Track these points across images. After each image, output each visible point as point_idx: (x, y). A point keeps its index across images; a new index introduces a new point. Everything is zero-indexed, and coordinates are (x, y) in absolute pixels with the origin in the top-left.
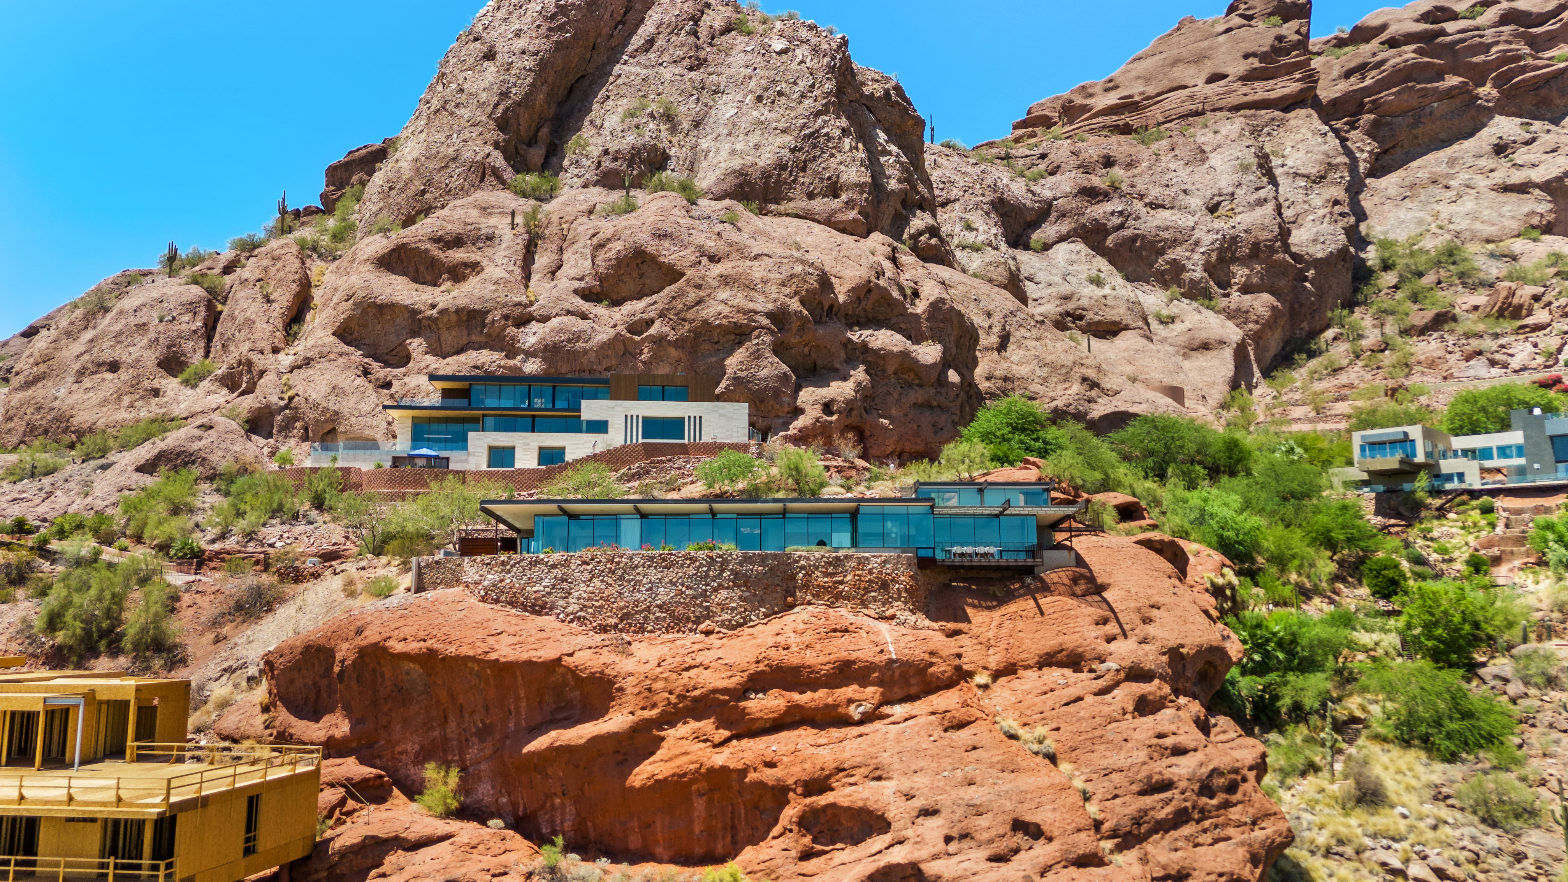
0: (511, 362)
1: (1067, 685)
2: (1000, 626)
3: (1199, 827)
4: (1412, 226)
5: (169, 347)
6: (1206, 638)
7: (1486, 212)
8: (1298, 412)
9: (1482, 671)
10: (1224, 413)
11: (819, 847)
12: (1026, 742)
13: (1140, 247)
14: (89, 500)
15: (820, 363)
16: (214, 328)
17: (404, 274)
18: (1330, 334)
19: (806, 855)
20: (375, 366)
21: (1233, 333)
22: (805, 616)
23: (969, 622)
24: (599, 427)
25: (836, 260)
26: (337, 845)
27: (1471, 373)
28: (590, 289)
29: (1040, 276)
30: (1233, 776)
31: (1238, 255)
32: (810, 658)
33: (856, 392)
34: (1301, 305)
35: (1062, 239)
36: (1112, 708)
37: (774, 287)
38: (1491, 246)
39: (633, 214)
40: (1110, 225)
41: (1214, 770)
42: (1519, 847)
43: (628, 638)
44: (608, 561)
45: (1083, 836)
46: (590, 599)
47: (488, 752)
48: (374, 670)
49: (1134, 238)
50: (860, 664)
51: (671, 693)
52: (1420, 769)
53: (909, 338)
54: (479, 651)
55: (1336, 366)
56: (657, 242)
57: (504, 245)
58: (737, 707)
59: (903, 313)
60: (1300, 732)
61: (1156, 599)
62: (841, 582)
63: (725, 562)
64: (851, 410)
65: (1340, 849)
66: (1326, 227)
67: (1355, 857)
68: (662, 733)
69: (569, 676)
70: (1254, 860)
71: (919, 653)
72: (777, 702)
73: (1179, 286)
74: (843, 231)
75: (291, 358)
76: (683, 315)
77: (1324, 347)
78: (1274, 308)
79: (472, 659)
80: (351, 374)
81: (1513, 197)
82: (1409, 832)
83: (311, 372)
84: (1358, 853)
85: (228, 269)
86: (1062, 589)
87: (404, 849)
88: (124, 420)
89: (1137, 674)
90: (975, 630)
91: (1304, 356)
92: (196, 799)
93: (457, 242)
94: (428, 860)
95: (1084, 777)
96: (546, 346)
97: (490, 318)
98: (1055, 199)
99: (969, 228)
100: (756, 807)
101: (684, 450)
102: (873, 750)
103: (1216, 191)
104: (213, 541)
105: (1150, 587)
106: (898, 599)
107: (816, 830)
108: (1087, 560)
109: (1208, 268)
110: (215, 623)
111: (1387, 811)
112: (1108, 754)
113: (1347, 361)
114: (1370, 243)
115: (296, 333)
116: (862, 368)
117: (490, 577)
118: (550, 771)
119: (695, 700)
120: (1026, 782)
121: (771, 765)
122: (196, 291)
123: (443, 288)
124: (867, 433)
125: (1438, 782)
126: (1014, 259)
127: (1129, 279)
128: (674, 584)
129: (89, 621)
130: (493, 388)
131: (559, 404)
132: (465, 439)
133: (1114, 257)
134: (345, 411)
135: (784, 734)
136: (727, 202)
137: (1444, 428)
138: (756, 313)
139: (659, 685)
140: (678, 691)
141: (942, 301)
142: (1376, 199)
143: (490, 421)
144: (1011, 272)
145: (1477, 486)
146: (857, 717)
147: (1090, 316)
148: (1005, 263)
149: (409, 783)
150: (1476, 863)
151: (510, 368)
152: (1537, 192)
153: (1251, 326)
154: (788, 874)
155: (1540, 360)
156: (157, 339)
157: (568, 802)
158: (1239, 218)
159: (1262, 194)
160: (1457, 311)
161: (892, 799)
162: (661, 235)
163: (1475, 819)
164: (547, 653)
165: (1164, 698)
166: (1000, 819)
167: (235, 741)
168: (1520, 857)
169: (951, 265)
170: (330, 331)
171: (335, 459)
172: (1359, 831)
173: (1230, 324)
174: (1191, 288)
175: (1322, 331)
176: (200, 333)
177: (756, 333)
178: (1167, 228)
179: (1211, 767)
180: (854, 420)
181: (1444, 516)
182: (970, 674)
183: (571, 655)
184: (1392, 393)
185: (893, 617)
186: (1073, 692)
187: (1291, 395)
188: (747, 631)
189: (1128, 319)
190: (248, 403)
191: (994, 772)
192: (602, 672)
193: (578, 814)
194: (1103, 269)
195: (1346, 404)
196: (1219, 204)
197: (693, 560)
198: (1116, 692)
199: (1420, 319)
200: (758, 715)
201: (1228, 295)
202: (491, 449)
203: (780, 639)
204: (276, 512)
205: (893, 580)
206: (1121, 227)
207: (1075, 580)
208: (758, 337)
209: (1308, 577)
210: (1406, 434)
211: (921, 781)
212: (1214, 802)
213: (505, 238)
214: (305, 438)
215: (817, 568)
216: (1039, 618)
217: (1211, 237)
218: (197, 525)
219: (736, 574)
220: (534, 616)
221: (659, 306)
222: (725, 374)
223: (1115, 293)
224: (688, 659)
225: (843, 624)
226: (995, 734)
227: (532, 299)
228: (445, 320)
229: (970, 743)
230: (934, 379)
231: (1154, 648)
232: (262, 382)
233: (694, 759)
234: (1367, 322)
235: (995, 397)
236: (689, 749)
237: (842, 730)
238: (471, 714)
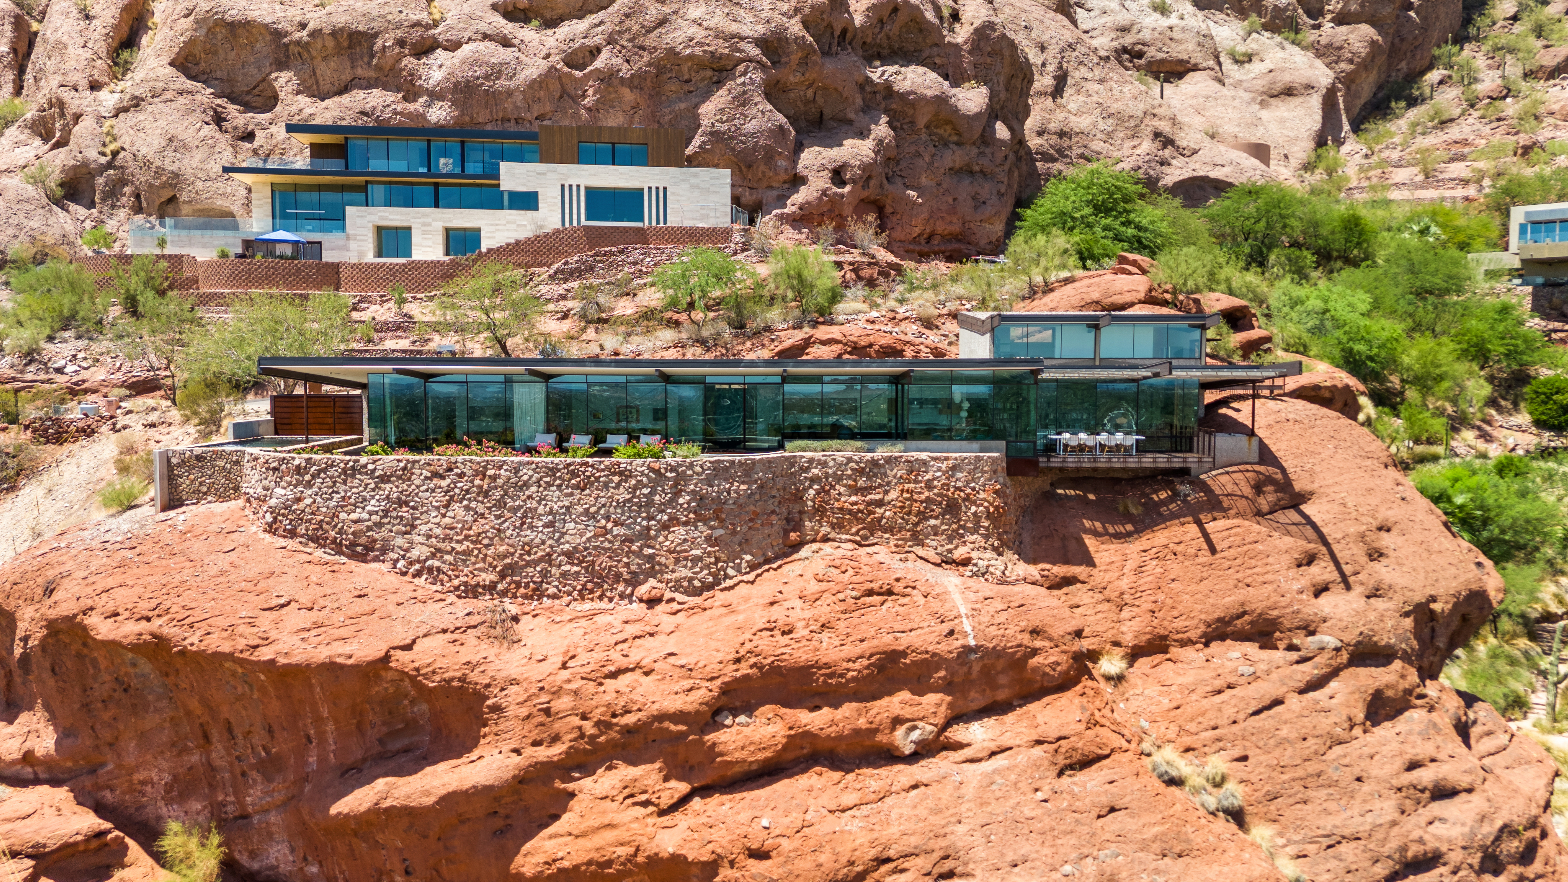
0: (412, 107)
1: (1255, 677)
2: (1139, 570)
6: (1462, 579)
8: (1401, 175)
10: (1307, 175)
12: (1196, 791)
15: (827, 112)
16: (27, 53)
18: (1434, 76)
20: (232, 109)
21: (1322, 75)
22: (818, 565)
23: (1090, 562)
24: (527, 201)
28: (514, 4)
30: (1530, 834)
32: (829, 649)
33: (876, 153)
34: (1402, 40)
36: (1332, 719)
37: (766, 2)
41: (1502, 830)
43: (513, 610)
44: (477, 473)
46: (447, 538)
47: (279, 797)
48: (79, 655)
50: (913, 657)
51: (584, 717)
53: (946, 77)
54: (241, 643)
55: (1444, 118)
58: (701, 742)
59: (939, 43)
61: (1388, 515)
62: (880, 503)
64: (869, 177)
68: (571, 786)
69: (407, 683)
71: (1013, 634)
72: (771, 729)
73: (1260, 15)
75: (117, 96)
76: (640, 41)
77: (1427, 91)
78: (1373, 43)
79: (230, 656)
80: (196, 119)
83: (141, 116)
86: (1242, 504)
89: (1367, 653)
90: (1099, 576)
91: (1403, 104)
95: (1292, 850)
96: (456, 84)
97: (379, 43)
101: (641, 237)
102: (938, 820)
105: (1369, 490)
106: (975, 531)
108: (1274, 449)
112: (1332, 806)
113: (1459, 111)
115: (126, 63)
116: (884, 119)
117: (279, 491)
118: (380, 838)
119: (628, 731)
121: (760, 854)
124: (888, 210)
127: (1197, 5)
128: (593, 517)
130: (377, 144)
131: (470, 168)
132: (341, 218)
134: (188, 173)
135: (783, 787)
138: (742, 39)
139: (563, 703)
140: (596, 715)
141: (990, 26)
143: (377, 192)
146: (908, 749)
147: (1152, 53)
151: (410, 116)
153: (1343, 66)
164: (363, 648)
165: (1409, 692)
170: (165, 60)
171: (162, 243)
173: (1319, 63)
174: (1273, 18)
175: (1423, 73)
177: (741, 68)
179: (1499, 823)
180: (872, 192)
182: (1094, 656)
183: (408, 647)
184: (1524, 152)
185: (966, 562)
186: (1265, 690)
187: (1387, 153)
188: (721, 597)
189: (1198, 57)
190: (62, 159)
191: (1148, 858)
192: (463, 679)
195: (1461, 165)
197: (625, 475)
198: (1334, 685)
199: (1550, 59)
200: (738, 755)
201: (1318, 27)
202: (381, 231)
203: (777, 613)
204: (70, 320)
205: (967, 499)
207: (1258, 488)
208: (744, 74)
209: (1454, 401)
214: (138, 209)
215: (839, 480)
216: (1205, 557)
219: (700, 498)
220: (352, 564)
221: (607, 28)
222: (699, 126)
223: (1182, 23)
224: (615, 655)
225: (883, 580)
226: (1144, 779)
227: (437, 16)
228: (319, 46)
229: (1105, 800)
230: (976, 134)
231: (1391, 605)
232: (77, 128)
233: (625, 836)
234: (1481, 62)
235: (1047, 158)
236: (618, 818)
237: (883, 772)
238: (245, 736)
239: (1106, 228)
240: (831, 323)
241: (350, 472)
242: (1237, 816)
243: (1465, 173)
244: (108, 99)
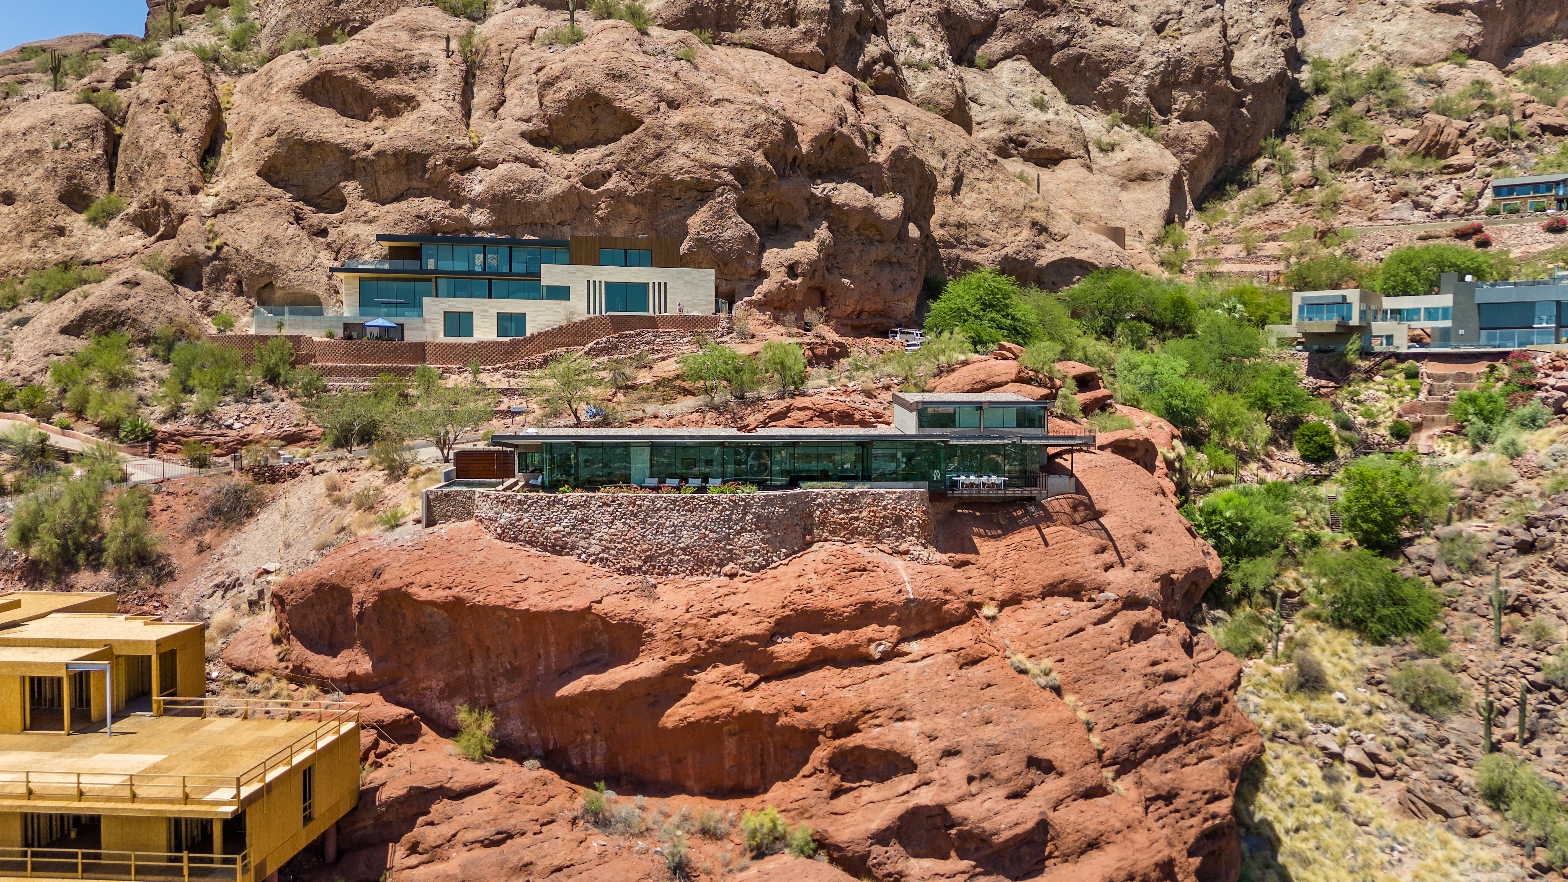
0: (457, 212)
1: (1069, 616)
2: (1005, 556)
3: (1187, 749)
4: (1346, 45)
5: (69, 179)
6: (1194, 560)
7: (1418, 33)
8: (1230, 251)
9: (1409, 550)
10: (1158, 248)
11: (847, 785)
12: (1035, 676)
13: (1084, 68)
14: (13, 364)
15: (782, 220)
16: (115, 154)
17: (330, 105)
18: (1261, 163)
19: (836, 793)
20: (307, 210)
21: (1170, 163)
22: (823, 555)
23: (977, 553)
24: (561, 293)
25: (798, 104)
26: (384, 795)
27: (1395, 215)
28: (538, 132)
29: (985, 98)
30: (1217, 699)
31: (1181, 79)
32: (833, 601)
33: (820, 252)
34: (1236, 132)
35: (1007, 56)
36: (1111, 638)
37: (738, 138)
38: (1419, 70)
39: (581, 46)
40: (1056, 42)
41: (1200, 696)
42: (1443, 733)
43: (653, 581)
44: (630, 503)
45: (1089, 769)
46: (612, 541)
47: (517, 691)
48: (395, 612)
49: (1079, 58)
50: (880, 605)
51: (700, 639)
52: (1353, 650)
53: (870, 189)
54: (509, 601)
55: (1266, 201)
56: (612, 84)
57: (440, 77)
58: (765, 651)
59: (865, 163)
60: (1244, 611)
61: (1150, 523)
62: (857, 519)
63: (747, 505)
64: (815, 271)
65: (1285, 733)
66: (1266, 49)
67: (1298, 741)
68: (693, 677)
69: (599, 622)
70: (1232, 776)
71: (934, 592)
72: (802, 645)
73: (1121, 111)
74: (800, 65)
75: (213, 199)
76: (642, 169)
77: (1255, 177)
78: (1211, 137)
79: (503, 608)
80: (283, 221)
81: (1445, 18)
82: (1347, 717)
83: (238, 218)
84: (1301, 737)
85: (122, 82)
86: (1064, 518)
87: (449, 798)
88: (29, 261)
89: (1133, 602)
90: (982, 560)
91: (1236, 187)
92: (262, 789)
93: (388, 71)
94: (475, 810)
95: (1086, 708)
96: (494, 196)
97: (431, 163)
98: (1002, 11)
99: (916, 44)
100: (786, 747)
101: (650, 323)
102: (895, 691)
103: (1164, 9)
104: (164, 420)
105: (1141, 509)
106: (911, 534)
107: (844, 768)
108: (1085, 484)
109: (1151, 93)
110: (194, 530)
111: (1326, 696)
112: (1108, 684)
113: (1277, 196)
114: (1305, 62)
115: (213, 169)
116: (825, 224)
117: (506, 515)
118: (581, 711)
119: (725, 645)
120: (1038, 718)
121: (801, 709)
122: (90, 112)
123: (375, 124)
124: (829, 294)
125: (1371, 666)
126: (961, 80)
127: (1070, 101)
128: (698, 527)
129: (64, 534)
130: (446, 249)
131: (517, 267)
132: (418, 306)
133: (1058, 77)
134: (282, 265)
135: (810, 676)
136: (681, 33)
137: (1378, 284)
138: (720, 168)
139: (688, 631)
140: (707, 637)
141: (903, 149)
142: (1313, 12)
143: (443, 283)
144: (958, 96)
145: (1404, 350)
146: (877, 656)
147: (1032, 142)
148: (952, 85)
149: (434, 716)
150: (1405, 748)
151: (457, 221)
152: (1469, 13)
153: (1187, 155)
154: (821, 813)
155: (1461, 204)
156: (54, 169)
157: (598, 738)
158: (1185, 40)
159: (1210, 13)
160: (1385, 144)
161: (916, 741)
162: (616, 76)
163: (1406, 706)
164: (576, 602)
165: (1156, 624)
166: (1016, 758)
167: (250, 673)
168: (1443, 742)
169: (904, 97)
170: (253, 171)
171: (280, 326)
172: (1302, 716)
173: (1168, 153)
174: (1131, 114)
175: (1253, 159)
176: (101, 162)
177: (720, 190)
178: (1113, 48)
179: (1198, 692)
180: (817, 281)
181: (1371, 378)
182: (979, 606)
183: (599, 602)
184: (1322, 235)
185: (906, 552)
186: (1075, 623)
187: (1221, 229)
188: (771, 573)
189: (1070, 148)
190: (169, 250)
191: (1008, 710)
192: (631, 619)
193: (609, 749)
194: (1047, 90)
195: (1276, 244)
196: (1166, 22)
197: (716, 503)
198: (1114, 620)
199: (1351, 152)
200: (786, 659)
201: (1167, 122)
202: (448, 316)
204: (227, 388)
205: (907, 516)
206: (1067, 45)
207: (1075, 508)
208: (722, 195)
209: (1245, 441)
210: (1344, 297)
211: (942, 722)
212: (1200, 724)
213: (440, 68)
214: (239, 292)
215: (833, 505)
216: (1043, 548)
217: (1156, 59)
218: (141, 399)
219: (757, 516)
220: (554, 557)
221: (616, 158)
222: (687, 233)
223: (1058, 118)
224: (716, 605)
225: (861, 563)
226: (1006, 670)
227: (475, 140)
228: (382, 162)
229: (984, 680)
230: (894, 234)
231: (1148, 575)
232: (183, 226)
233: (726, 702)
234: (1298, 152)
235: (948, 245)
236: (721, 693)
237: (863, 668)
238: (498, 656)
239: (993, 320)
240: (803, 394)
241: (552, 503)
242: (1057, 690)
243: (1277, 252)
244: (207, 201)
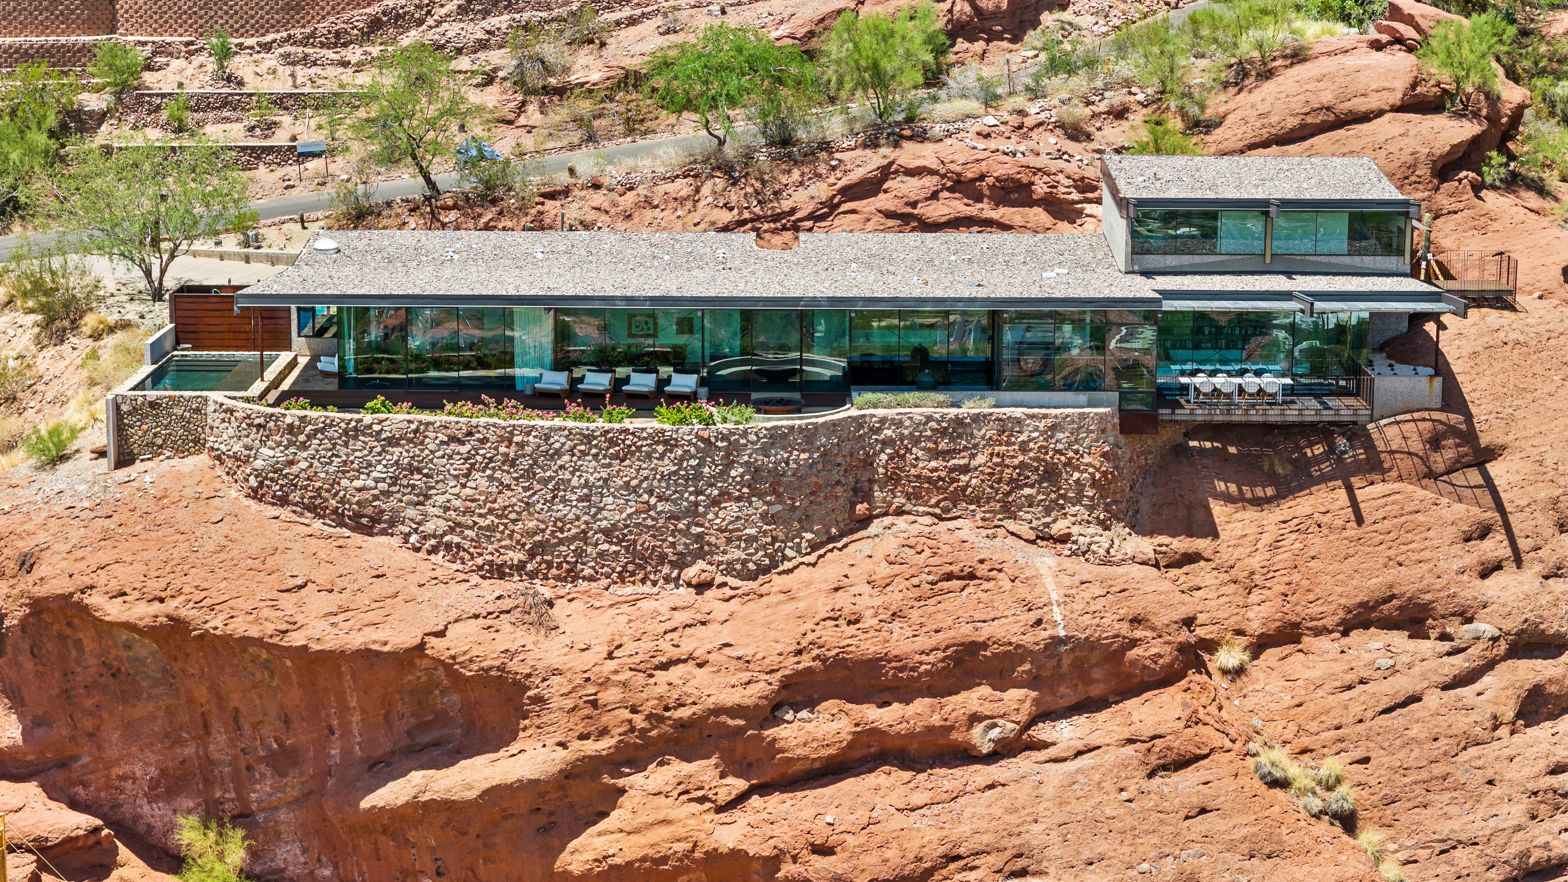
1: (1393, 670)
2: (1275, 545)
12: (1303, 792)
22: (890, 545)
23: (1216, 536)
32: (901, 640)
36: (1474, 716)
43: (547, 592)
44: (502, 439)
46: (467, 511)
48: (61, 637)
50: (994, 649)
51: (634, 710)
54: (270, 628)
58: (760, 738)
62: (965, 469)
68: (621, 782)
69: (441, 671)
71: (1109, 623)
72: (835, 726)
79: (259, 642)
86: (1405, 464)
89: (1531, 643)
90: (1226, 555)
95: (1402, 856)
102: (1014, 819)
106: (1077, 501)
108: (1466, 389)
112: (1453, 810)
117: (265, 451)
118: (412, 836)
119: (682, 725)
121: (824, 850)
128: (634, 490)
135: (848, 785)
139: (611, 695)
140: (647, 708)
146: (986, 749)
182: (1211, 646)
183: (441, 634)
185: (1064, 539)
186: (1402, 685)
188: (779, 581)
191: (1234, 859)
192: (501, 668)
197: (670, 444)
198: (1487, 679)
200: (799, 751)
205: (1069, 463)
207: (1435, 442)
215: (916, 442)
216: (1353, 531)
219: (756, 471)
220: (358, 539)
224: (665, 645)
225: (966, 560)
226: (1243, 780)
229: (1195, 800)
233: (682, 832)
236: (673, 814)
237: (957, 772)
238: (255, 727)
241: (353, 433)
242: (1346, 820)
